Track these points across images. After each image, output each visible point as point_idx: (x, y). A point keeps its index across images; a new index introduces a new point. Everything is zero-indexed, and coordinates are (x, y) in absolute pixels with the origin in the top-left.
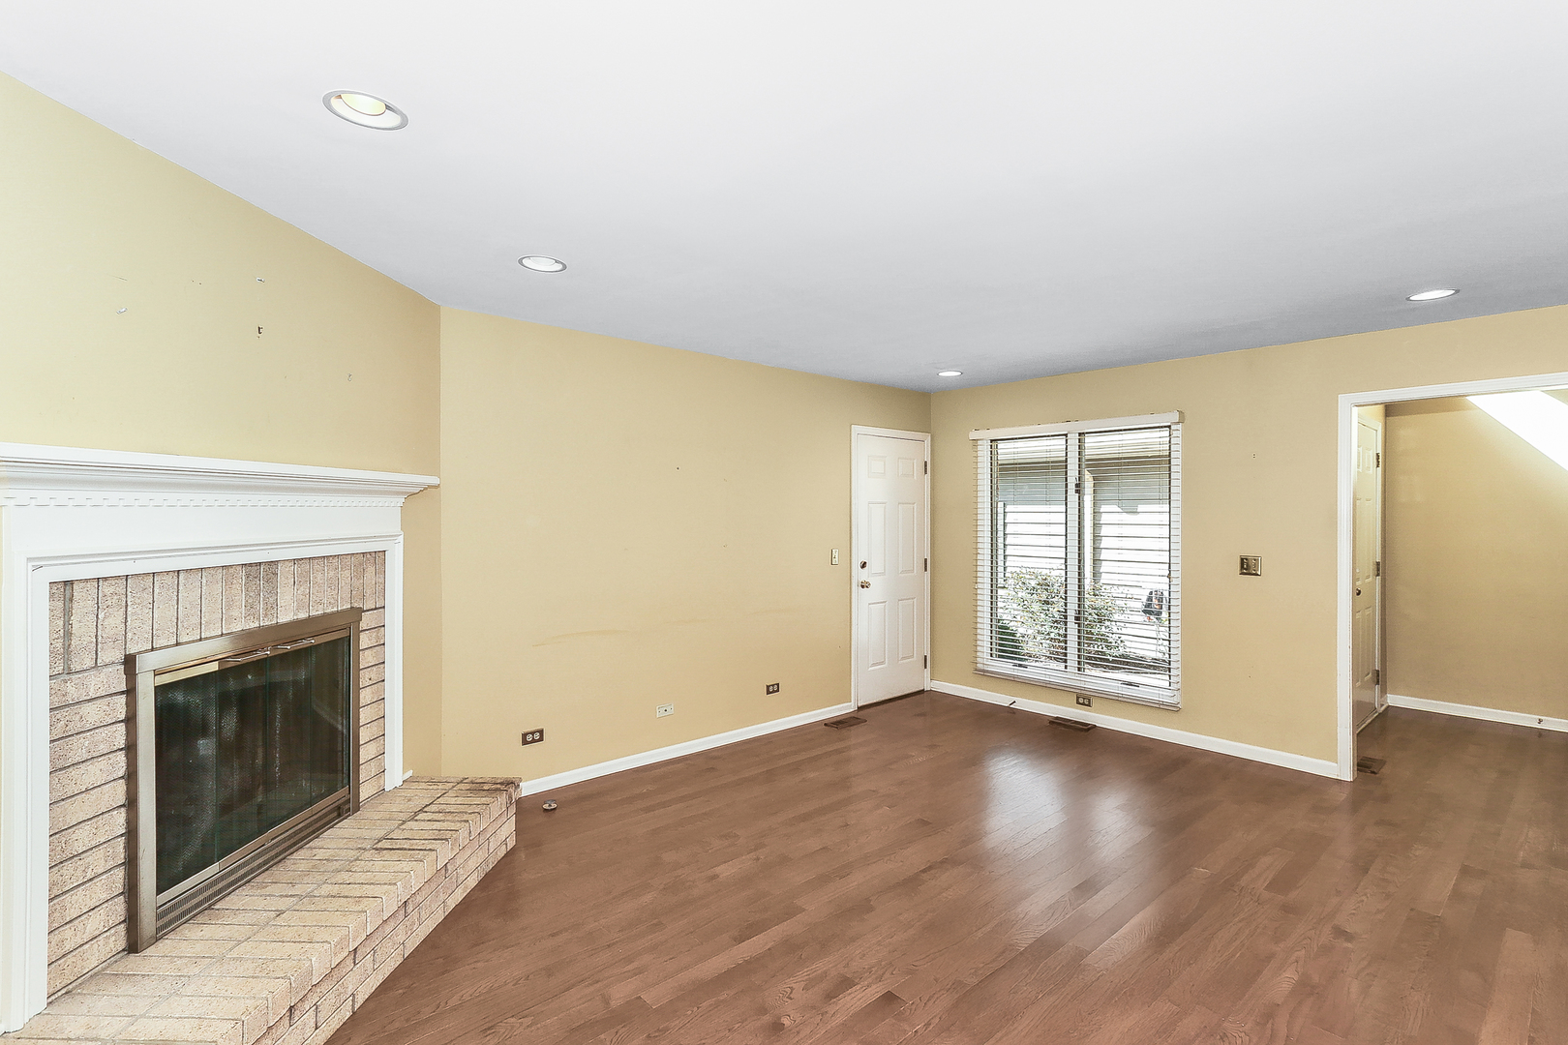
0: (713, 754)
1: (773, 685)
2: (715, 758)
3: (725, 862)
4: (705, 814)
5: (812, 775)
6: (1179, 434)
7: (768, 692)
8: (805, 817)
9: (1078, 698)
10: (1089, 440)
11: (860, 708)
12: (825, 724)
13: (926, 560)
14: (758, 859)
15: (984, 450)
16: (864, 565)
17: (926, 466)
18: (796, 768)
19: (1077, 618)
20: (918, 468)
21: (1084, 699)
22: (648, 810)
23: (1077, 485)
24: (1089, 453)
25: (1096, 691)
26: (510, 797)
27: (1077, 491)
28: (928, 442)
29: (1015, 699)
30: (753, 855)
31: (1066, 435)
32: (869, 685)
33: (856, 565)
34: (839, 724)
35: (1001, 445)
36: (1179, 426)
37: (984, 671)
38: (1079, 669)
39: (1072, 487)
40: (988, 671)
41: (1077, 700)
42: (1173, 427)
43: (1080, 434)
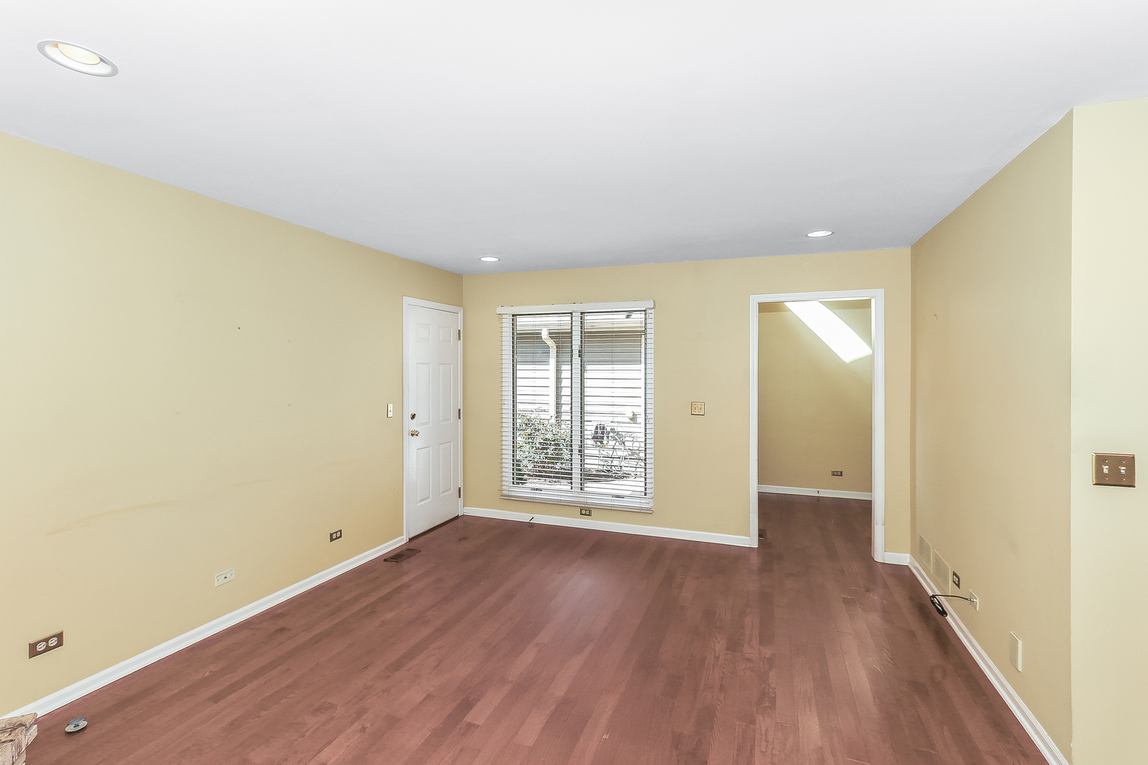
0: (280, 611)
1: (336, 533)
2: (281, 615)
3: (329, 743)
4: (288, 687)
5: (389, 616)
6: (652, 316)
7: (332, 540)
8: (397, 665)
9: (581, 510)
10: (587, 317)
11: (411, 540)
12: (385, 560)
13: (459, 410)
14: (363, 729)
15: (507, 322)
16: (413, 417)
17: (459, 333)
18: (371, 611)
19: (580, 451)
20: (454, 335)
21: (586, 511)
22: (216, 698)
23: (580, 352)
24: (586, 325)
25: (595, 504)
26: (19, 746)
27: (580, 356)
28: (460, 315)
29: (533, 515)
30: (357, 726)
31: (571, 313)
32: (417, 517)
33: (407, 416)
34: (396, 557)
35: (519, 319)
36: (652, 311)
37: (508, 496)
38: (581, 489)
39: (576, 353)
40: (511, 496)
41: (581, 512)
42: (649, 311)
43: (582, 313)
